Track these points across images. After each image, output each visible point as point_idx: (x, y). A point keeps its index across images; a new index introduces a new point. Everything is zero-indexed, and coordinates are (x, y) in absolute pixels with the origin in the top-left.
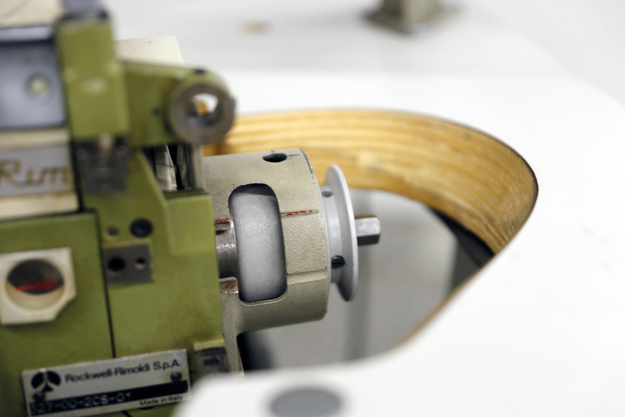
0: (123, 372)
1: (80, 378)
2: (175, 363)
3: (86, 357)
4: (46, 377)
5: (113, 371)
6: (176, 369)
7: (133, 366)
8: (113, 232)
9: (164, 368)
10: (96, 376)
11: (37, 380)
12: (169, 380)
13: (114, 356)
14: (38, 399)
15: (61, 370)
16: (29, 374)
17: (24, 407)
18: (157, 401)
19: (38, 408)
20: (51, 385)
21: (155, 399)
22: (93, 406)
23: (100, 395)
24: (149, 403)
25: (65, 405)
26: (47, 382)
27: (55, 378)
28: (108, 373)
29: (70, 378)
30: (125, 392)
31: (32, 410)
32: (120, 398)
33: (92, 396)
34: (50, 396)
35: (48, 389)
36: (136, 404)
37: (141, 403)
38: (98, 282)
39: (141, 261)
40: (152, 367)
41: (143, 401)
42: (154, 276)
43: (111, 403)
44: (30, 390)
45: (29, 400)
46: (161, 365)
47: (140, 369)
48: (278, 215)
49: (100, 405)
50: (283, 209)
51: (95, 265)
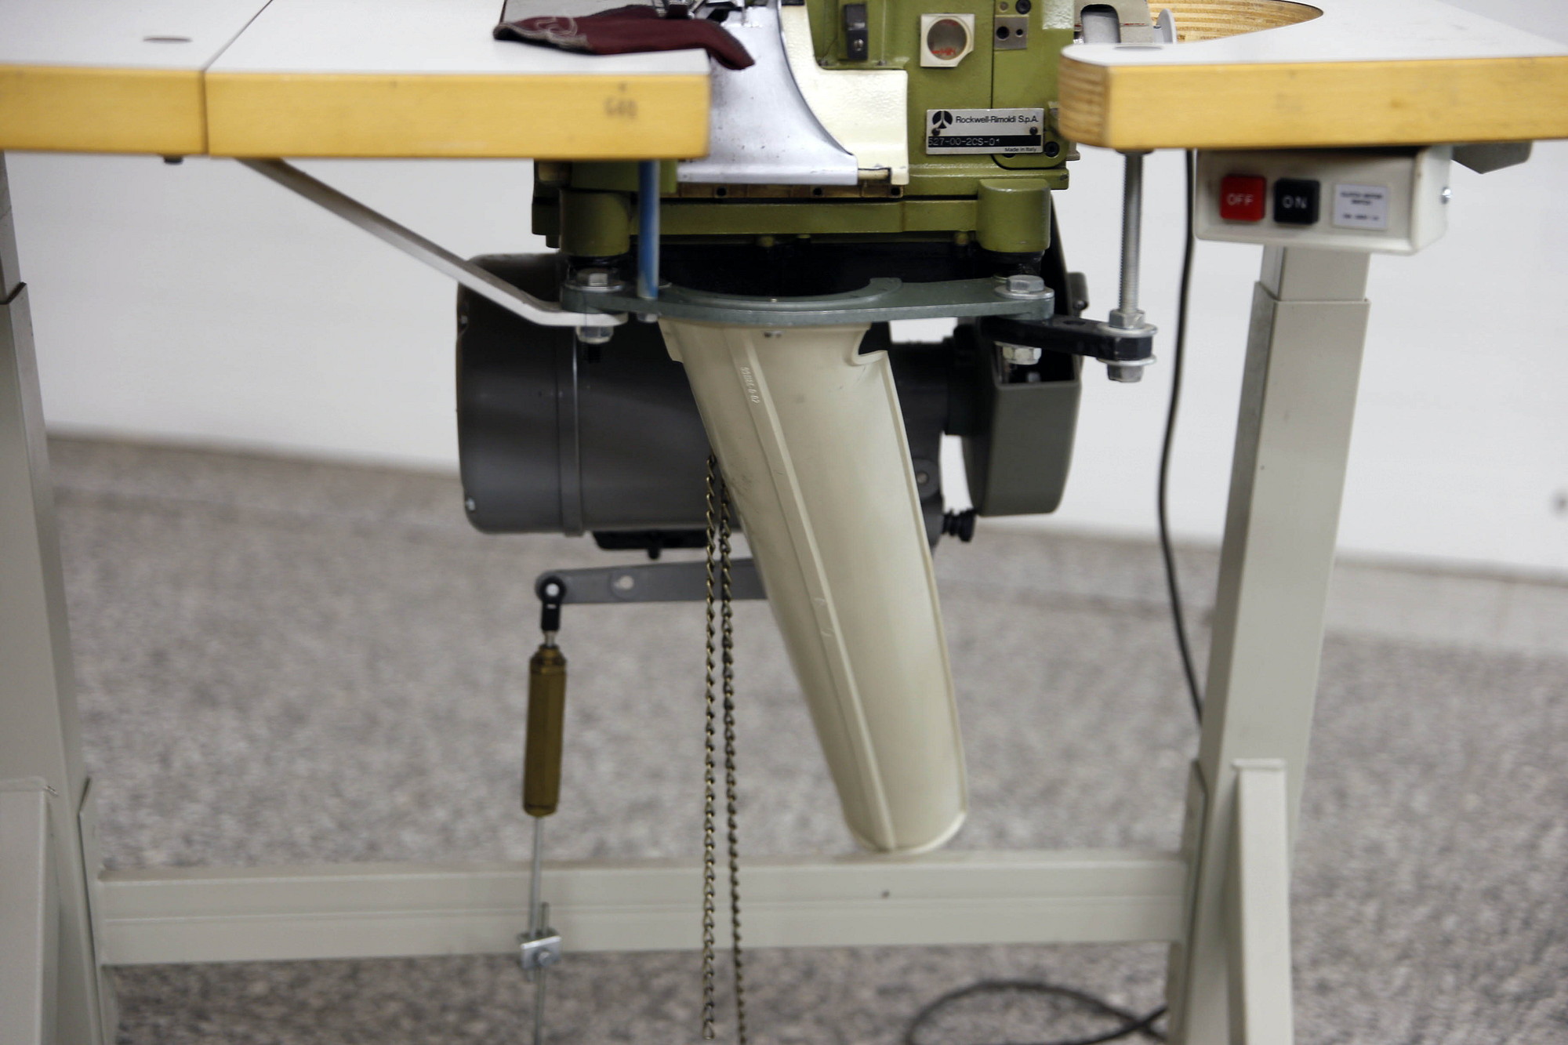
0: (996, 120)
1: (966, 121)
2: (1034, 119)
3: (972, 106)
4: (943, 116)
5: (990, 118)
6: (1034, 124)
7: (1004, 117)
8: (1004, 6)
9: (1026, 122)
10: (977, 120)
11: (936, 118)
12: (1029, 134)
13: (992, 108)
14: (935, 132)
15: (954, 113)
16: (931, 113)
17: (925, 140)
18: (1017, 150)
19: (934, 141)
20: (946, 123)
21: (1017, 147)
22: (972, 146)
23: (978, 137)
24: (1012, 150)
25: (953, 142)
26: (943, 121)
27: (949, 118)
28: (986, 120)
29: (959, 119)
30: (995, 137)
31: (930, 143)
32: (992, 142)
33: (972, 137)
34: (943, 133)
35: (942, 126)
36: (1001, 150)
37: (1006, 150)
38: (989, 44)
39: (1020, 32)
40: (1017, 119)
41: (1007, 147)
42: (1028, 45)
43: (985, 145)
44: (931, 126)
45: (929, 134)
46: (1024, 119)
47: (1009, 120)
48: (1117, 26)
49: (977, 146)
50: (1122, 21)
51: (989, 29)
